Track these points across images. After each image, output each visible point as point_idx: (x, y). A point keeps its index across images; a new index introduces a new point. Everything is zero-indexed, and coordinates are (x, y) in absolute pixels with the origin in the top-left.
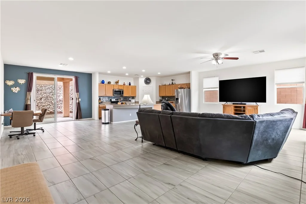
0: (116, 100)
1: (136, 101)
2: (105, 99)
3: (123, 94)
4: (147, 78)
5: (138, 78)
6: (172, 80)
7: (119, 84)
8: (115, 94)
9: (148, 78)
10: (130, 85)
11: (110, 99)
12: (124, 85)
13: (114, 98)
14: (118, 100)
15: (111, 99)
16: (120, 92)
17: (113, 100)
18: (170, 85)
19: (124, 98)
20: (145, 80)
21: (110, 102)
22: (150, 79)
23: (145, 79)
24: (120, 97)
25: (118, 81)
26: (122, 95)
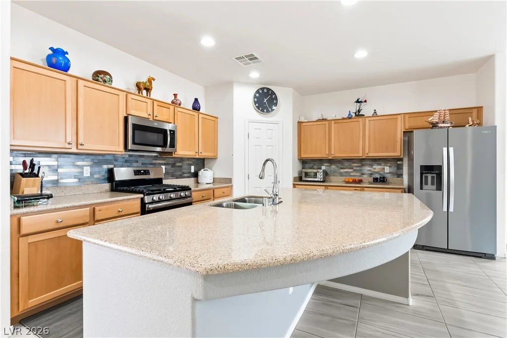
0: (137, 172)
1: (216, 176)
2: (75, 171)
3: (173, 145)
4: (263, 89)
5: (227, 86)
6: (358, 101)
7: (154, 94)
8: (134, 143)
9: (268, 89)
10: (196, 107)
11: (105, 167)
12: (175, 103)
13: (127, 163)
14: (147, 172)
15: (111, 172)
16: (161, 136)
17: (123, 173)
18: (350, 117)
19: (173, 165)
20: (255, 97)
21: (107, 186)
22: (273, 93)
23: (258, 92)
24: (156, 158)
25: (150, 80)
26: (168, 149)
